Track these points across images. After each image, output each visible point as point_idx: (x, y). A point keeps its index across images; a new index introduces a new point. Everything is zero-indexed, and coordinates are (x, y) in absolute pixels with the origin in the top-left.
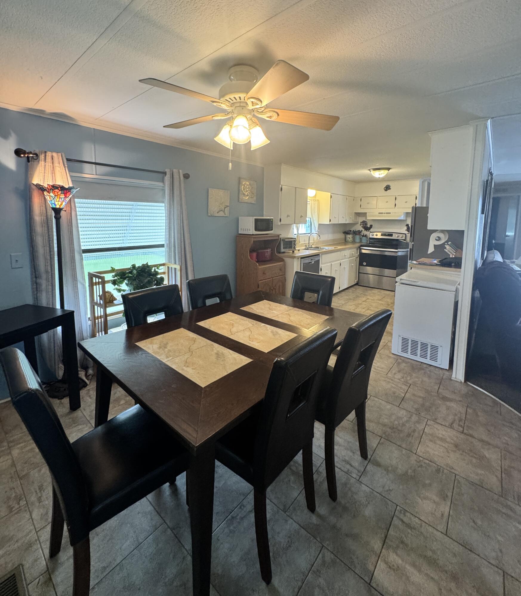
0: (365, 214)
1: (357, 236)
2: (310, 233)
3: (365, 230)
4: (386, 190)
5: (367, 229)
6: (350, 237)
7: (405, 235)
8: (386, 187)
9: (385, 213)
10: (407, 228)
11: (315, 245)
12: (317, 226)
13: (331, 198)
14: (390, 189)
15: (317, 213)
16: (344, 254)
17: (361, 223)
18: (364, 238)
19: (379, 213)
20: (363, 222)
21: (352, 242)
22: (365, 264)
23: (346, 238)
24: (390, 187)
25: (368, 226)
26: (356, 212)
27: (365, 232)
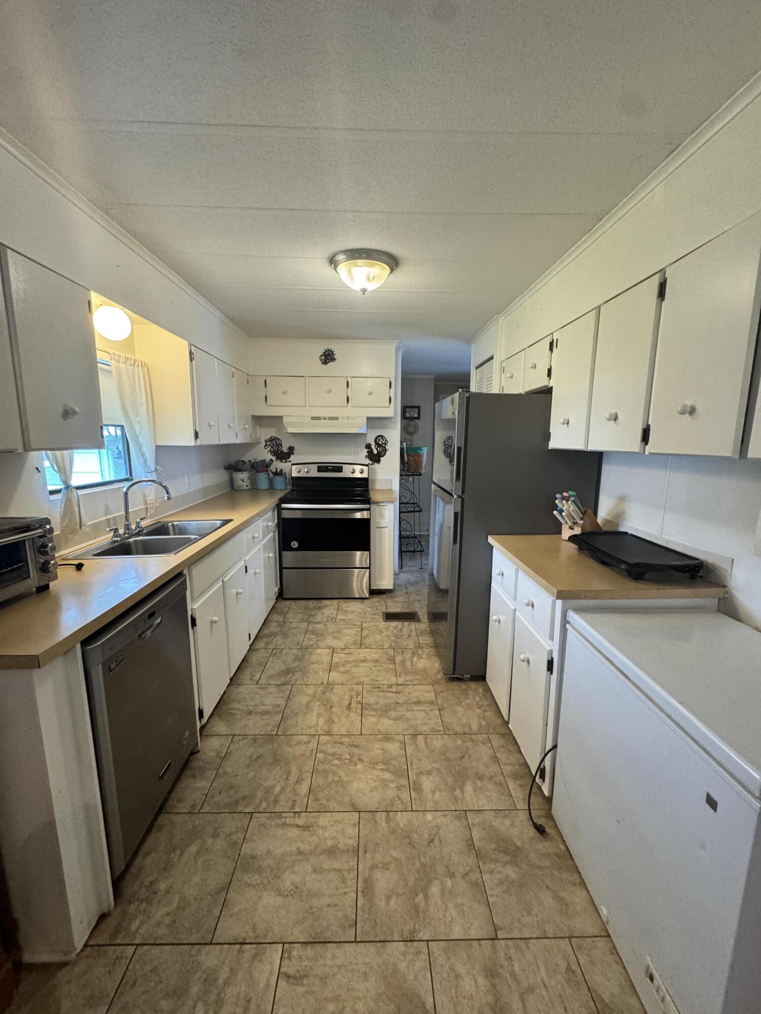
0: (277, 420)
1: (261, 474)
2: (126, 480)
3: (277, 459)
4: (325, 362)
5: (284, 456)
6: (242, 478)
7: (367, 467)
8: (324, 353)
9: (325, 418)
10: (367, 452)
11: (152, 517)
12: (150, 455)
13: (191, 359)
14: (333, 359)
15: (145, 407)
16: (250, 536)
17: (266, 441)
18: (278, 479)
19: (313, 418)
20: (272, 439)
21: (250, 489)
22: (295, 544)
23: (232, 482)
24: (333, 354)
25: (285, 449)
26: (256, 414)
27: (278, 465)
